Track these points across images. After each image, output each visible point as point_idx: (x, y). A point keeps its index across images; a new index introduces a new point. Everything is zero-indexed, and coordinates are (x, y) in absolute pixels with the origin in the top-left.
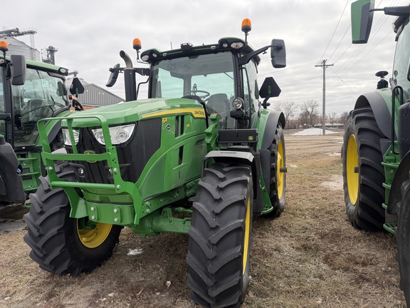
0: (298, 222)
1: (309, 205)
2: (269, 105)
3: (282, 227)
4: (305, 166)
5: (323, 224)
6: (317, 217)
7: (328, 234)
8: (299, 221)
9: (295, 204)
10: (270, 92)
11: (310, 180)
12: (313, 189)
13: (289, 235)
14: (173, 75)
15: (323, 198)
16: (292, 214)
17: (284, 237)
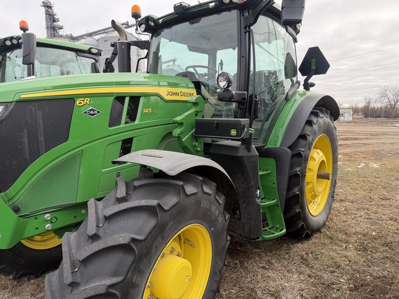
0: (331, 253)
1: (364, 226)
2: (313, 85)
3: (302, 258)
4: (389, 167)
5: (370, 263)
6: (365, 250)
7: (368, 285)
8: (335, 250)
9: (344, 222)
10: (314, 68)
11: (384, 188)
12: (383, 203)
13: (308, 272)
14: (192, 49)
15: (391, 219)
16: (331, 238)
17: (300, 273)
